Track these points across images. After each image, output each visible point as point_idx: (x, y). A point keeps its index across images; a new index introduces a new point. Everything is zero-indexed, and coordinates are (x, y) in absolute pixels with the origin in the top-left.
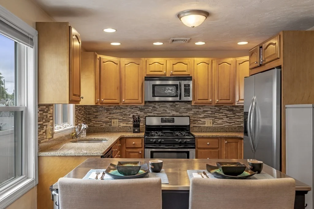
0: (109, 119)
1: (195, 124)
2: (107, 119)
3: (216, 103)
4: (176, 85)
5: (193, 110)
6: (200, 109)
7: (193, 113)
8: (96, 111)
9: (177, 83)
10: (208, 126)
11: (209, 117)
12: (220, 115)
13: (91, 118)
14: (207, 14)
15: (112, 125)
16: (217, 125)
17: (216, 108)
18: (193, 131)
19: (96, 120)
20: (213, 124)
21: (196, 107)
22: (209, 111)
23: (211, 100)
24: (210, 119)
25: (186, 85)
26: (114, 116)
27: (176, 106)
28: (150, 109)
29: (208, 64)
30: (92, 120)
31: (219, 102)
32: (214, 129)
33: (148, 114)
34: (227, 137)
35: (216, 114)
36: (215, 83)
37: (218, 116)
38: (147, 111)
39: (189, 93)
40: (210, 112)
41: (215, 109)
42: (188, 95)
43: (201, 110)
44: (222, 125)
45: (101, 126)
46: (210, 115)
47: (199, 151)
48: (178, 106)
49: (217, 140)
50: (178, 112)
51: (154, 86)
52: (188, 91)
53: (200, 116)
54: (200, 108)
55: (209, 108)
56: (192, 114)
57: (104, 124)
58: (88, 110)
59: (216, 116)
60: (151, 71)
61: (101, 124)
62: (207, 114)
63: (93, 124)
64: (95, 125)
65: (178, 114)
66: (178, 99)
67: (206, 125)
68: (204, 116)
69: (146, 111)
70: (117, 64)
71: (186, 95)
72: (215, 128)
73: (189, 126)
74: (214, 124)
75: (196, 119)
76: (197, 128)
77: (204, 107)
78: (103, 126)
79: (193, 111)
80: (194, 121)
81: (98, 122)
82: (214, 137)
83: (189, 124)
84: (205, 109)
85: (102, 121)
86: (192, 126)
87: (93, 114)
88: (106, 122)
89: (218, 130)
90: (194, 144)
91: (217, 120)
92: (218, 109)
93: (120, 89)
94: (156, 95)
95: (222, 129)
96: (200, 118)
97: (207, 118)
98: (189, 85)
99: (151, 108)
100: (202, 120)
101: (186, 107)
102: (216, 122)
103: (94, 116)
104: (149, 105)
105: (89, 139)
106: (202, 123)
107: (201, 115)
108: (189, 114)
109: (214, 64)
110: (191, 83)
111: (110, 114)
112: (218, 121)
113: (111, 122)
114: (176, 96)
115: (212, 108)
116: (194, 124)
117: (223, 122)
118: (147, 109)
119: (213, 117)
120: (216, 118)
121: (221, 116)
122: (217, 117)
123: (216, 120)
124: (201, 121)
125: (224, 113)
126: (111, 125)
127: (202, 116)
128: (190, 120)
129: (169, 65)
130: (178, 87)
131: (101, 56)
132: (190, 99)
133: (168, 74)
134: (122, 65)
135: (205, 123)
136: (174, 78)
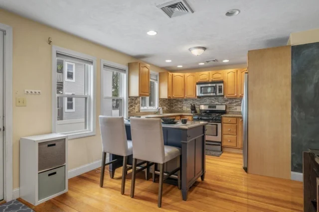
1: (230, 109)
2: (181, 106)
3: (240, 96)
4: (214, 86)
5: (229, 101)
9: (214, 85)
13: (173, 105)
14: (204, 48)
19: (176, 106)
21: (230, 99)
22: (240, 102)
23: (236, 95)
25: (219, 86)
26: (184, 104)
27: (218, 99)
29: (235, 73)
31: (242, 96)
38: (202, 102)
39: (221, 91)
43: (234, 101)
45: (178, 110)
47: (224, 124)
49: (235, 119)
51: (201, 87)
56: (228, 103)
60: (200, 79)
61: (178, 108)
63: (174, 108)
65: (219, 103)
66: (214, 94)
67: (237, 111)
70: (182, 77)
73: (225, 111)
75: (231, 106)
76: (232, 112)
81: (176, 108)
82: (233, 116)
83: (224, 109)
84: (236, 101)
86: (228, 110)
88: (180, 108)
90: (221, 120)
93: (184, 90)
94: (202, 92)
96: (233, 106)
97: (238, 106)
100: (235, 107)
101: (224, 99)
103: (175, 104)
106: (234, 109)
109: (239, 72)
110: (222, 85)
111: (182, 103)
113: (183, 108)
114: (214, 93)
127: (235, 104)
128: (226, 107)
129: (211, 75)
130: (215, 88)
131: (173, 74)
132: (222, 94)
133: (210, 81)
134: (186, 77)
135: (236, 109)
136: (213, 82)
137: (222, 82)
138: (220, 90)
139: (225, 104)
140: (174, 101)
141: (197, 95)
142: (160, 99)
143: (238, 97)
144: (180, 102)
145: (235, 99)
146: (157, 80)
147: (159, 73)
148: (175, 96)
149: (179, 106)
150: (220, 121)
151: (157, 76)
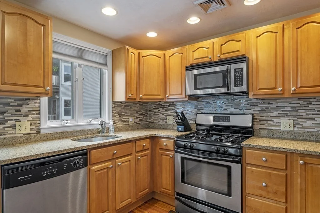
0: (165, 115)
1: (264, 125)
2: (164, 116)
3: (292, 92)
4: (223, 72)
5: (259, 105)
6: (272, 104)
7: (260, 110)
8: (155, 108)
9: (224, 68)
10: (284, 129)
11: (287, 116)
12: (308, 113)
13: (151, 114)
15: (168, 122)
16: (303, 129)
17: (301, 102)
18: (259, 135)
19: (155, 116)
20: (294, 126)
21: (264, 101)
22: (288, 107)
23: (280, 89)
24: (289, 118)
25: (237, 70)
26: (169, 112)
27: (236, 101)
28: (203, 105)
29: (277, 33)
30: (152, 116)
31: (297, 92)
32: (296, 135)
33: (201, 110)
34: (302, 154)
35: (299, 111)
36: (289, 60)
37: (304, 114)
38: (201, 107)
39: (242, 81)
40: (289, 109)
41: (299, 103)
42: (240, 84)
43: (274, 106)
44: (314, 129)
45: (159, 122)
46: (288, 112)
48: (238, 100)
50: (237, 108)
51: (196, 76)
52: (240, 78)
53: (272, 115)
54: (271, 102)
55: (287, 102)
56: (258, 111)
57: (161, 121)
58: (149, 107)
59: (301, 114)
60: (195, 59)
61: (159, 120)
62: (283, 111)
63: (152, 120)
64: (154, 122)
65: (237, 111)
67: (282, 128)
68: (279, 114)
69: (199, 107)
70: (160, 57)
71: (238, 84)
72: (298, 133)
73: (252, 127)
74: (297, 126)
75: (264, 118)
76: (266, 131)
77: (278, 101)
78: (160, 122)
79: (259, 107)
80: (261, 120)
81: (156, 119)
82: (275, 149)
83: (250, 125)
84: (280, 104)
85: (160, 117)
86: (257, 127)
87: (153, 111)
88: (163, 119)
89: (303, 136)
91: (304, 120)
92: (305, 103)
93: (165, 84)
94: (198, 87)
95: (312, 135)
96: (270, 116)
97: (284, 117)
98: (242, 69)
99: (203, 103)
100: (276, 120)
101: (249, 101)
102: (301, 123)
103: (154, 112)
104: (202, 100)
105: (112, 135)
106: (274, 124)
107: (273, 112)
108: (253, 111)
110: (244, 65)
111: (166, 110)
112: (305, 122)
113: (166, 119)
114: (223, 86)
115: (292, 102)
116: (261, 125)
117: (313, 125)
118: (200, 105)
119: (295, 116)
120: (300, 117)
121: (310, 114)
122: (302, 116)
123: (299, 120)
124: (273, 121)
125: (316, 110)
126: (166, 122)
127: (275, 113)
128: (253, 119)
129: (216, 47)
130: (226, 74)
131: (141, 51)
132: (244, 88)
133: (216, 59)
134: (167, 57)
135: (279, 124)
136: (221, 62)
137: (243, 59)
138: (239, 80)
139: (251, 112)
140: (153, 106)
141: (189, 93)
142: (114, 103)
143: (286, 95)
144: (163, 107)
145: (275, 99)
146: (106, 65)
147: (112, 51)
148: (144, 97)
149: (161, 116)
150: (239, 159)
151: (106, 56)
